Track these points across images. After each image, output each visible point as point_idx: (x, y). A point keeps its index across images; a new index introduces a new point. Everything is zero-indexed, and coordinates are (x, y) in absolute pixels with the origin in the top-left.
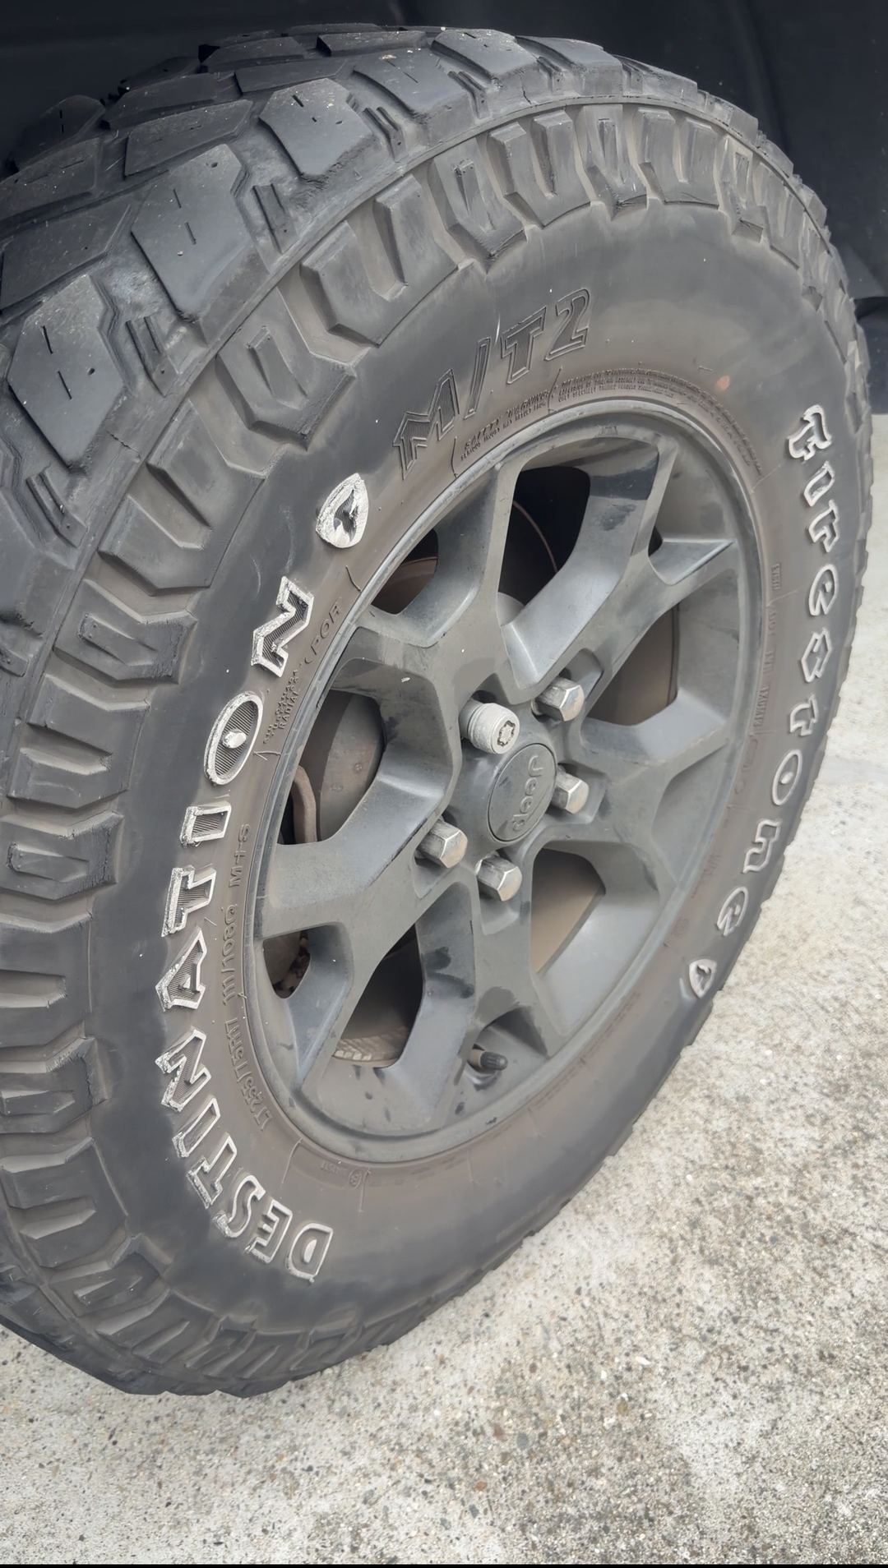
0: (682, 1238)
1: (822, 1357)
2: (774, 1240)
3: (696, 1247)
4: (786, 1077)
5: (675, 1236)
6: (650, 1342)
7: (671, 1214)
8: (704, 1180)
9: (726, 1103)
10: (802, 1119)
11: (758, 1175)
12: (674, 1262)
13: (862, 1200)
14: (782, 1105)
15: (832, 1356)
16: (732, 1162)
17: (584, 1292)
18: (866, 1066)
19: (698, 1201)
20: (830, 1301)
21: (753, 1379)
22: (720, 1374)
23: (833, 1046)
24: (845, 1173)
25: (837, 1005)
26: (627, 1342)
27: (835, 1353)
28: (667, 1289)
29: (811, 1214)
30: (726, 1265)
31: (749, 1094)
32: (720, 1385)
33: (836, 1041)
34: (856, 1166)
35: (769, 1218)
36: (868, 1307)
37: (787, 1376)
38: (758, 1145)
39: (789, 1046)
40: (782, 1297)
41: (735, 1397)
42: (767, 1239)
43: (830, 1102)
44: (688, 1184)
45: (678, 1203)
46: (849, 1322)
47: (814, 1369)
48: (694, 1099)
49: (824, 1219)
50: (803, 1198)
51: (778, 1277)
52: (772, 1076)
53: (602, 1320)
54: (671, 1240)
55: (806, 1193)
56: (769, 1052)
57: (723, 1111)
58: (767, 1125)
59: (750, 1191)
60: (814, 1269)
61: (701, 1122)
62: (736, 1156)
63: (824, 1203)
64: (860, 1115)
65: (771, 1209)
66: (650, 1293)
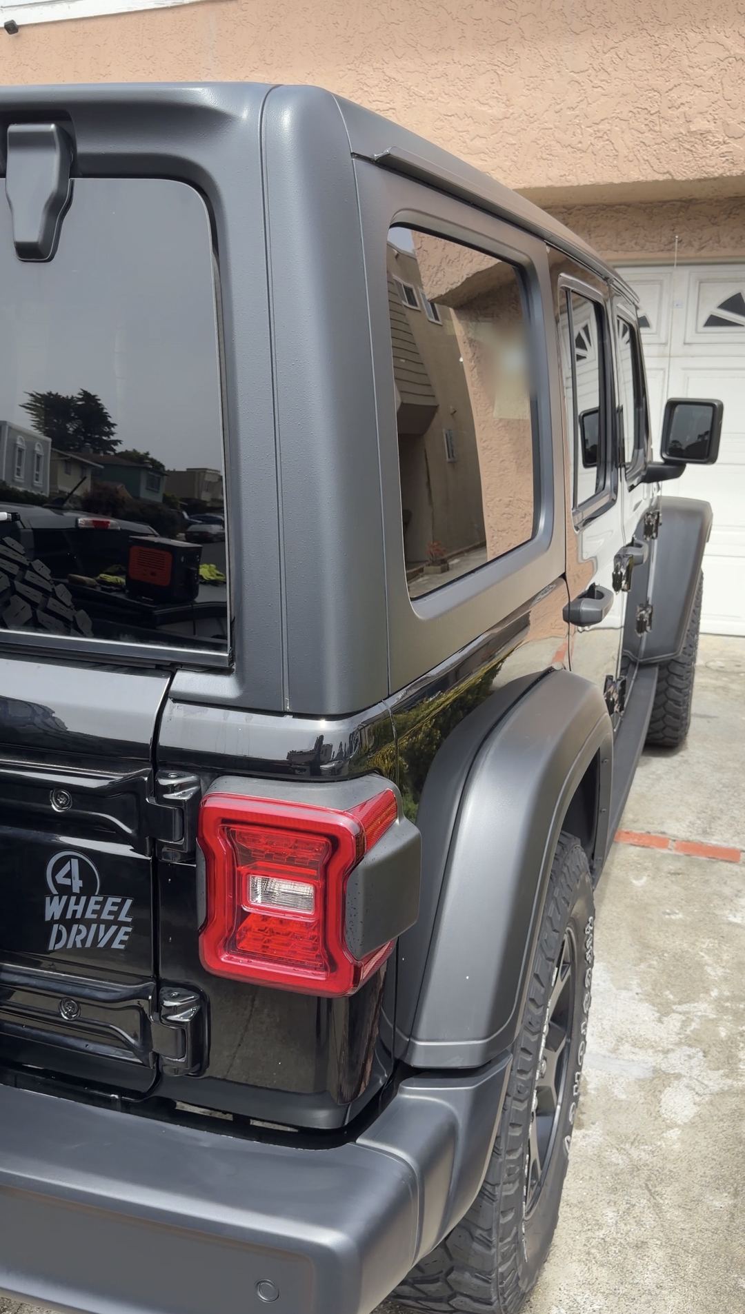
0: (587, 1260)
1: (658, 1288)
2: (620, 1251)
3: (593, 1262)
4: (592, 1190)
5: (584, 1260)
6: (597, 1300)
7: (578, 1252)
8: (584, 1236)
9: (576, 1205)
10: (606, 1205)
11: (602, 1229)
12: (589, 1269)
13: (643, 1229)
14: (595, 1201)
15: (661, 1286)
16: (590, 1227)
17: (562, 1289)
18: (618, 1179)
19: (585, 1245)
20: (650, 1268)
21: (639, 1302)
22: (627, 1304)
23: (603, 1173)
24: (632, 1221)
25: (596, 1157)
26: (588, 1302)
27: (661, 1285)
28: (592, 1279)
29: (628, 1239)
30: (608, 1265)
31: (582, 1200)
32: (628, 1307)
33: (603, 1171)
34: (634, 1217)
35: (614, 1244)
36: (664, 1266)
37: (649, 1297)
38: (596, 1218)
39: (588, 1177)
40: (633, 1271)
41: (636, 1309)
42: (617, 1252)
43: (613, 1195)
44: (578, 1240)
45: (578, 1248)
46: (660, 1273)
47: (658, 1292)
48: (563, 1207)
49: (633, 1239)
50: (622, 1234)
51: (628, 1265)
52: (587, 1191)
53: (575, 1297)
54: (584, 1262)
55: (622, 1231)
56: (581, 1182)
57: (576, 1209)
58: (595, 1210)
59: (602, 1236)
60: (639, 1258)
61: (570, 1215)
62: (590, 1225)
63: (630, 1234)
64: (626, 1198)
65: (613, 1241)
66: (587, 1282)
